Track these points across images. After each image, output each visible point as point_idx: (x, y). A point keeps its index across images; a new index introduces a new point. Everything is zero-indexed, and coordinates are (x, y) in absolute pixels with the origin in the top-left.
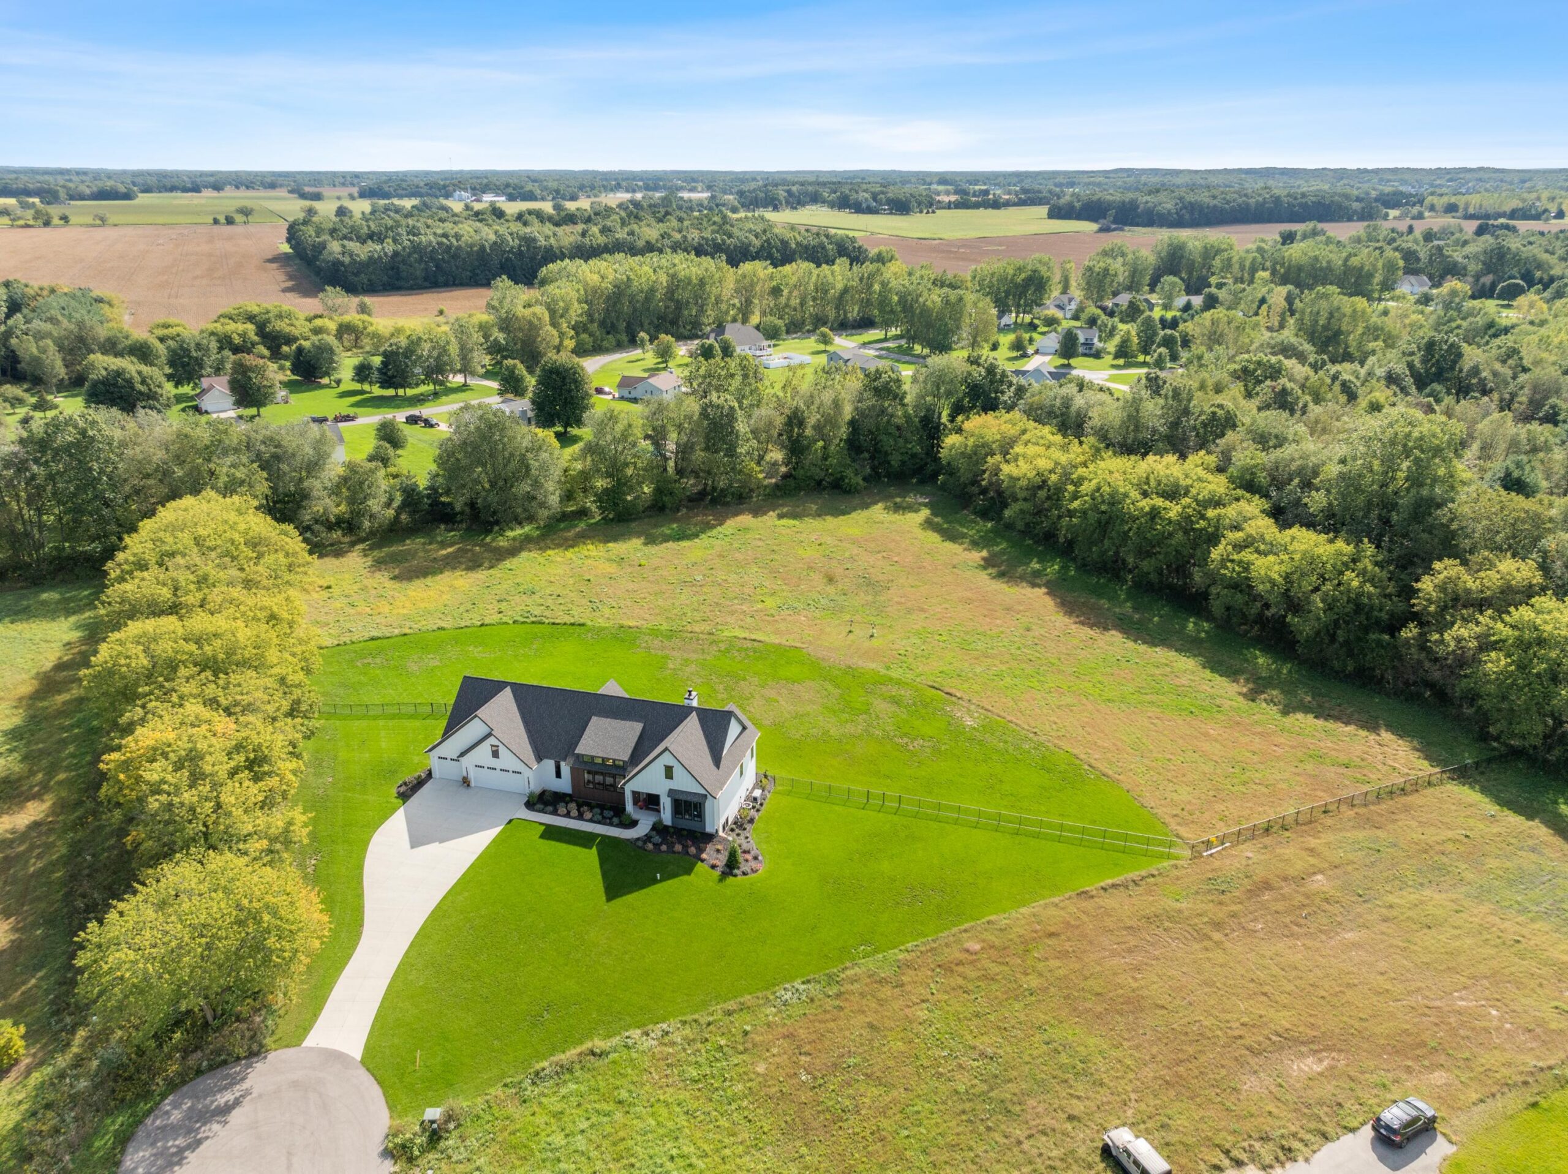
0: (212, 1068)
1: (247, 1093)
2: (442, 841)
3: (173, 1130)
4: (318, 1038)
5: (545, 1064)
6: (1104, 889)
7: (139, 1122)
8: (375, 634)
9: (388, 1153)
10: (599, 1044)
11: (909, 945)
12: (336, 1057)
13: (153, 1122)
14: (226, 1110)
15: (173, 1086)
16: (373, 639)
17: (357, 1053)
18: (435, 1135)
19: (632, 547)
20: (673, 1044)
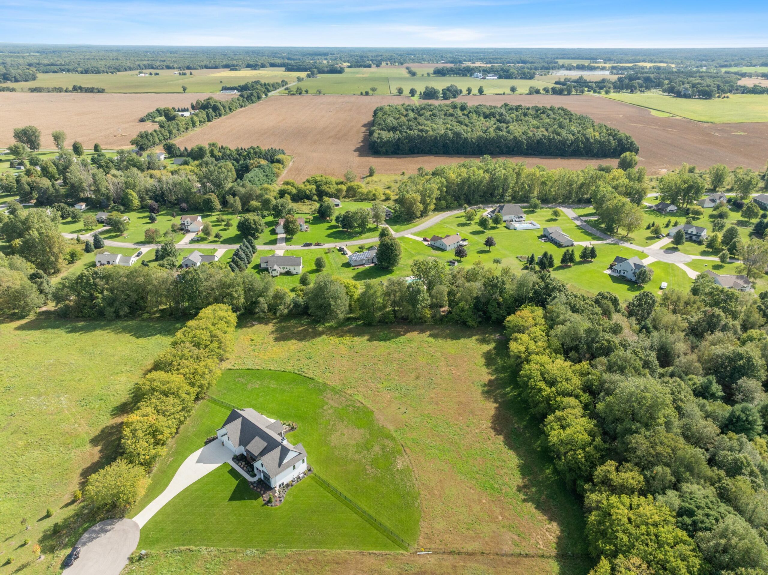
0: (111, 518)
1: (113, 528)
2: (204, 463)
3: (94, 531)
4: (135, 519)
5: (177, 548)
6: (370, 554)
7: (90, 527)
8: (250, 367)
9: (129, 558)
10: (192, 547)
11: (294, 550)
12: (136, 525)
13: (94, 528)
14: (107, 531)
15: (101, 520)
16: (248, 369)
17: (141, 526)
18: (140, 558)
19: (361, 341)
20: (211, 555)
